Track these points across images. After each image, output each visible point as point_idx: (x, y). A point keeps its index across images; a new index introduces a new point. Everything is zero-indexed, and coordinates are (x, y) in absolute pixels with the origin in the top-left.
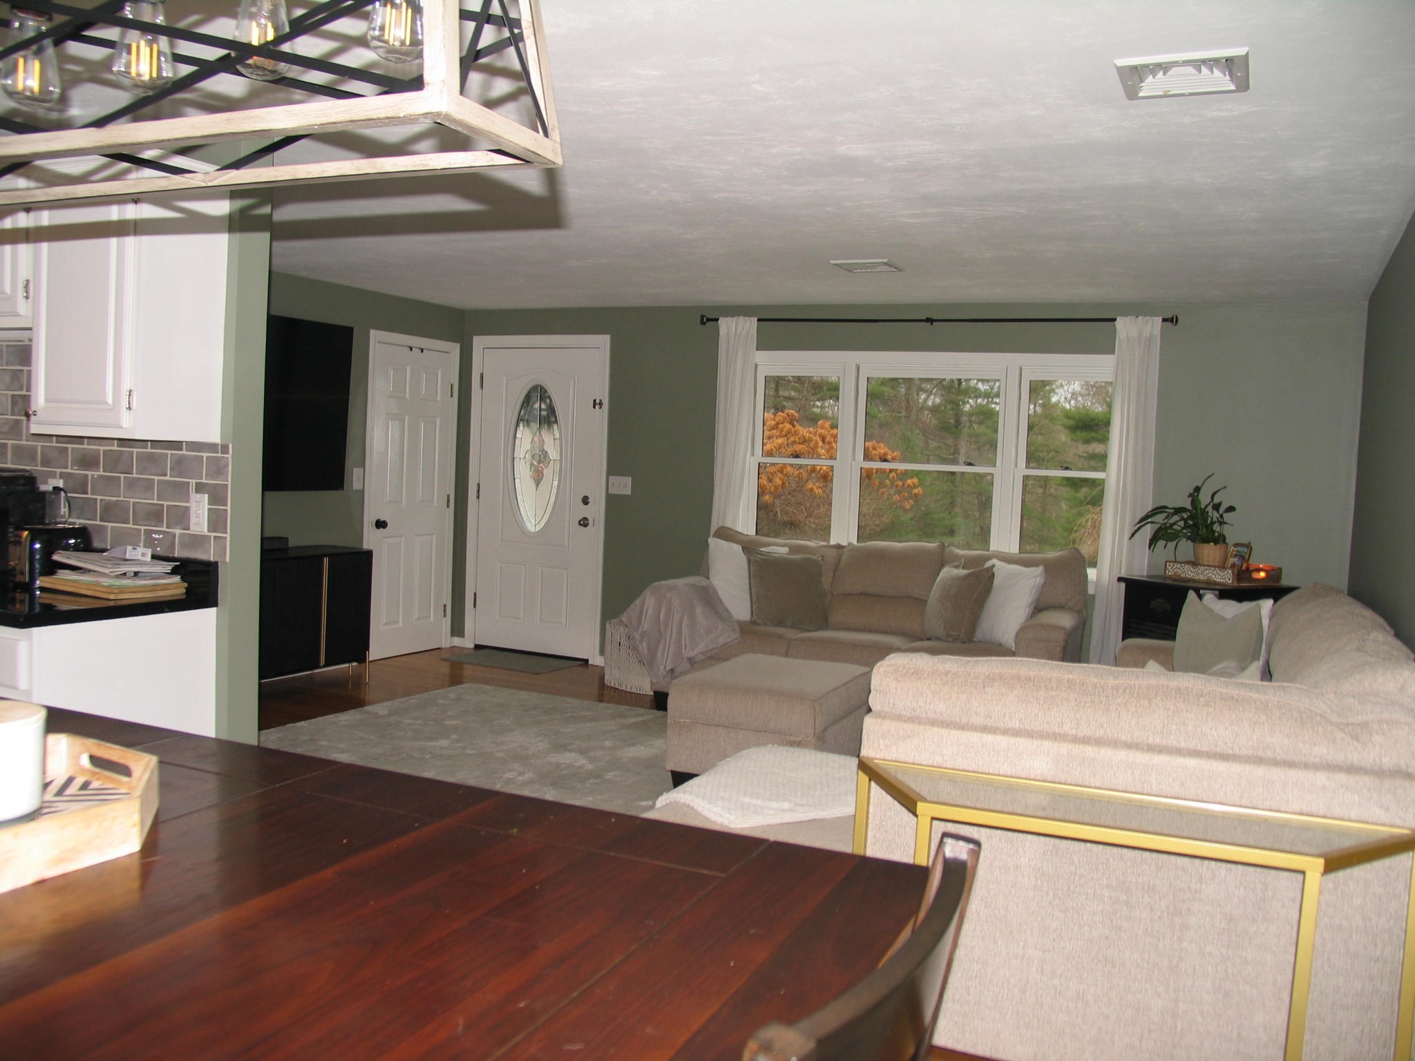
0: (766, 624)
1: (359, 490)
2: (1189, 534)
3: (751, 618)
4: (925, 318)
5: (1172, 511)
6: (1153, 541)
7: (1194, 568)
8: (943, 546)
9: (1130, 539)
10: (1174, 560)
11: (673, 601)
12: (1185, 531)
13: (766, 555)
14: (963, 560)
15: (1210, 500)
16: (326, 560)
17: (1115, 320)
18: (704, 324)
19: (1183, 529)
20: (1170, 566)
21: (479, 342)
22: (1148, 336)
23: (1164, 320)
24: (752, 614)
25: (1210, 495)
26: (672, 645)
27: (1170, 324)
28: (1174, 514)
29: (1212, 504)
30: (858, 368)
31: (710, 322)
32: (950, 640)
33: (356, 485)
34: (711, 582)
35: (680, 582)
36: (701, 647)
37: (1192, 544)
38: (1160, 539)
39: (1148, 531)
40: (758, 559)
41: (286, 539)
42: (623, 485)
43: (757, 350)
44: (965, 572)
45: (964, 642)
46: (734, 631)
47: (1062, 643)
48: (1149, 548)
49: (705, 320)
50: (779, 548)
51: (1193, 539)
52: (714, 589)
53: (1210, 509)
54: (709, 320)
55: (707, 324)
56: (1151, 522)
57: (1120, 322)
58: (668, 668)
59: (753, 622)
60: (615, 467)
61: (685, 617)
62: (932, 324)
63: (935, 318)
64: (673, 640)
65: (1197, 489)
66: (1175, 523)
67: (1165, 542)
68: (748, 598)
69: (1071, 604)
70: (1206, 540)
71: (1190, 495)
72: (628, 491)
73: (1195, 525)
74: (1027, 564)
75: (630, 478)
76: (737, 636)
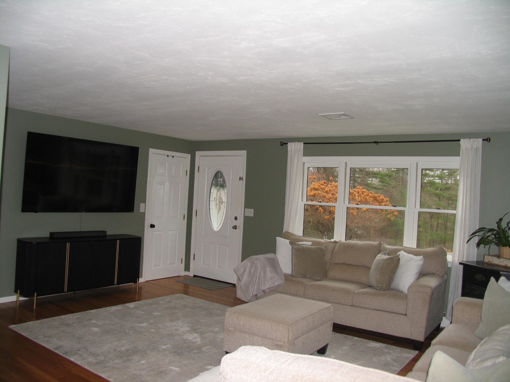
0: (297, 277)
1: (143, 213)
2: (496, 242)
3: (292, 273)
4: (374, 141)
5: (488, 230)
6: (478, 245)
7: (498, 259)
8: (380, 244)
9: (466, 243)
10: (488, 254)
11: (257, 265)
12: (494, 240)
13: (299, 246)
14: (388, 251)
15: (506, 225)
16: (118, 241)
17: (460, 140)
18: (282, 145)
19: (493, 239)
20: (486, 257)
21: (198, 154)
22: (476, 147)
23: (483, 140)
24: (292, 272)
25: (507, 223)
26: (256, 284)
27: (487, 142)
28: (489, 232)
29: (507, 227)
30: (346, 164)
31: (285, 145)
32: (378, 289)
33: (142, 210)
34: (276, 257)
35: (261, 257)
36: (267, 286)
37: (498, 247)
38: (481, 244)
39: (476, 239)
40: (296, 248)
41: (106, 232)
42: (250, 213)
43: (303, 156)
44: (388, 257)
45: (385, 290)
46: (282, 279)
47: (430, 294)
48: (477, 248)
49: (282, 144)
50: (307, 243)
51: (497, 244)
52: (277, 260)
53: (507, 229)
54: (284, 144)
55: (283, 145)
56: (478, 236)
57: (462, 142)
58: (254, 294)
59: (292, 276)
60: (247, 205)
61: (262, 271)
62: (377, 144)
63: (379, 141)
64: (256, 282)
65: (501, 220)
66: (489, 236)
67: (484, 246)
68: (291, 264)
69: (438, 273)
70: (505, 245)
71: (497, 223)
72: (252, 215)
73: (500, 237)
74: (416, 254)
75: (253, 210)
76: (283, 282)
